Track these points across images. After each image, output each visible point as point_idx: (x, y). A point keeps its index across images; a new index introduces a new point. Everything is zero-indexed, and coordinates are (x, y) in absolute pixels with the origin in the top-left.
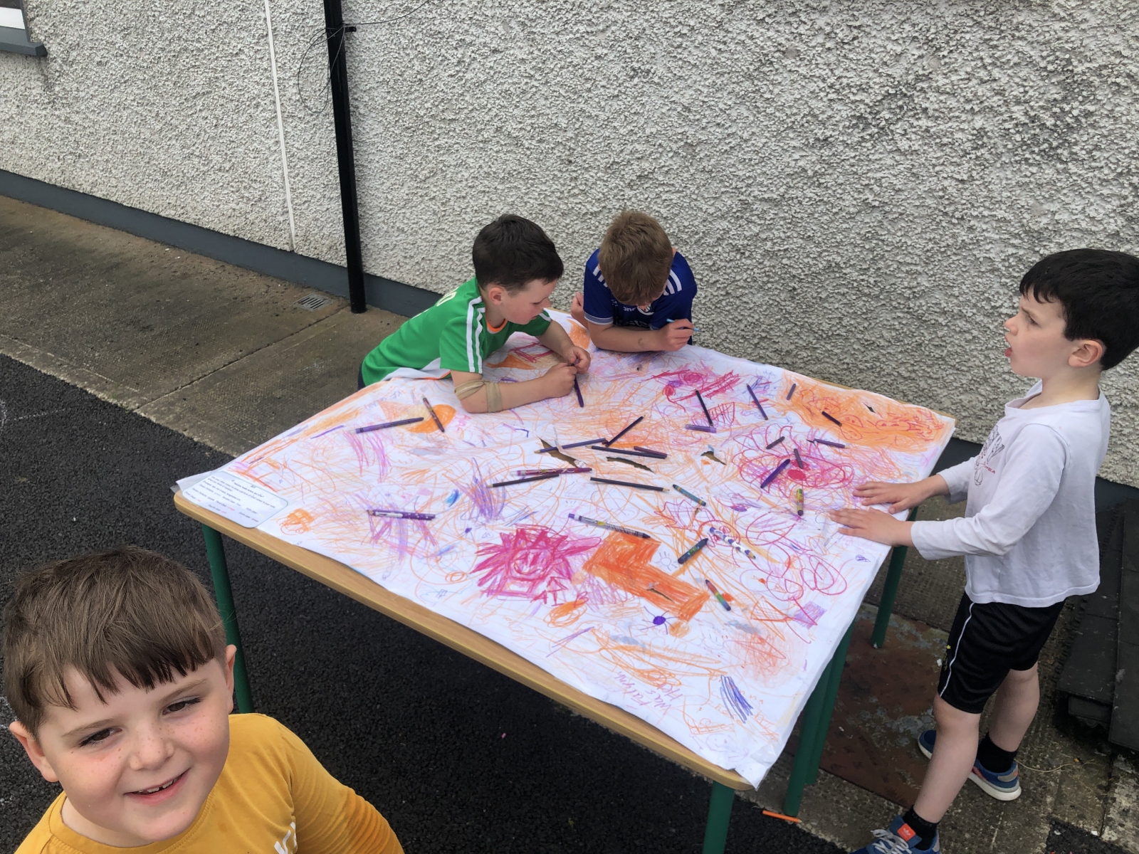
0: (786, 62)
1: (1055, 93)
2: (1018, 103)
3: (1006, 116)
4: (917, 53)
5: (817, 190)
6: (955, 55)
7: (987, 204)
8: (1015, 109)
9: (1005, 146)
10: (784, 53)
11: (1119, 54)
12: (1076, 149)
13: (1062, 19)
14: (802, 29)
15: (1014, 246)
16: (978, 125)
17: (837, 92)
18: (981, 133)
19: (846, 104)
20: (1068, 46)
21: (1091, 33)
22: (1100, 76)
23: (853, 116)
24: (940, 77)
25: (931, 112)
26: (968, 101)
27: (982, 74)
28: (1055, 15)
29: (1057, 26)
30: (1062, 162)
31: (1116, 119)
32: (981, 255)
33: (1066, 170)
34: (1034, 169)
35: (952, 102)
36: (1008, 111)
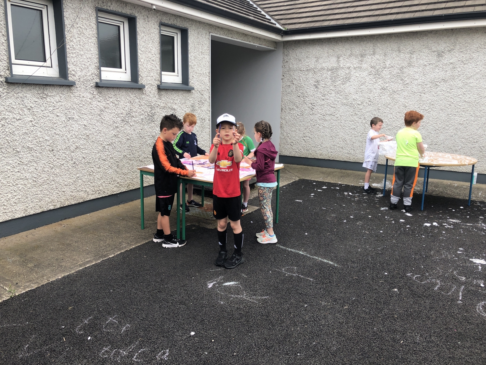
0: (106, 110)
1: (150, 109)
2: (146, 112)
3: (145, 115)
4: (129, 105)
5: (118, 139)
6: (135, 105)
7: (146, 133)
8: (146, 113)
9: (146, 121)
10: (105, 108)
11: (157, 101)
12: (155, 119)
13: (148, 96)
14: (108, 102)
15: (151, 140)
16: (142, 117)
17: (118, 115)
18: (142, 119)
19: (119, 118)
20: (150, 101)
21: (152, 98)
22: (155, 105)
23: (122, 120)
24: (134, 109)
25: (134, 117)
26: (139, 113)
27: (140, 107)
28: (147, 95)
29: (148, 97)
30: (154, 122)
31: (158, 112)
32: (148, 144)
33: (155, 124)
34: (151, 124)
35: (137, 114)
36: (145, 114)
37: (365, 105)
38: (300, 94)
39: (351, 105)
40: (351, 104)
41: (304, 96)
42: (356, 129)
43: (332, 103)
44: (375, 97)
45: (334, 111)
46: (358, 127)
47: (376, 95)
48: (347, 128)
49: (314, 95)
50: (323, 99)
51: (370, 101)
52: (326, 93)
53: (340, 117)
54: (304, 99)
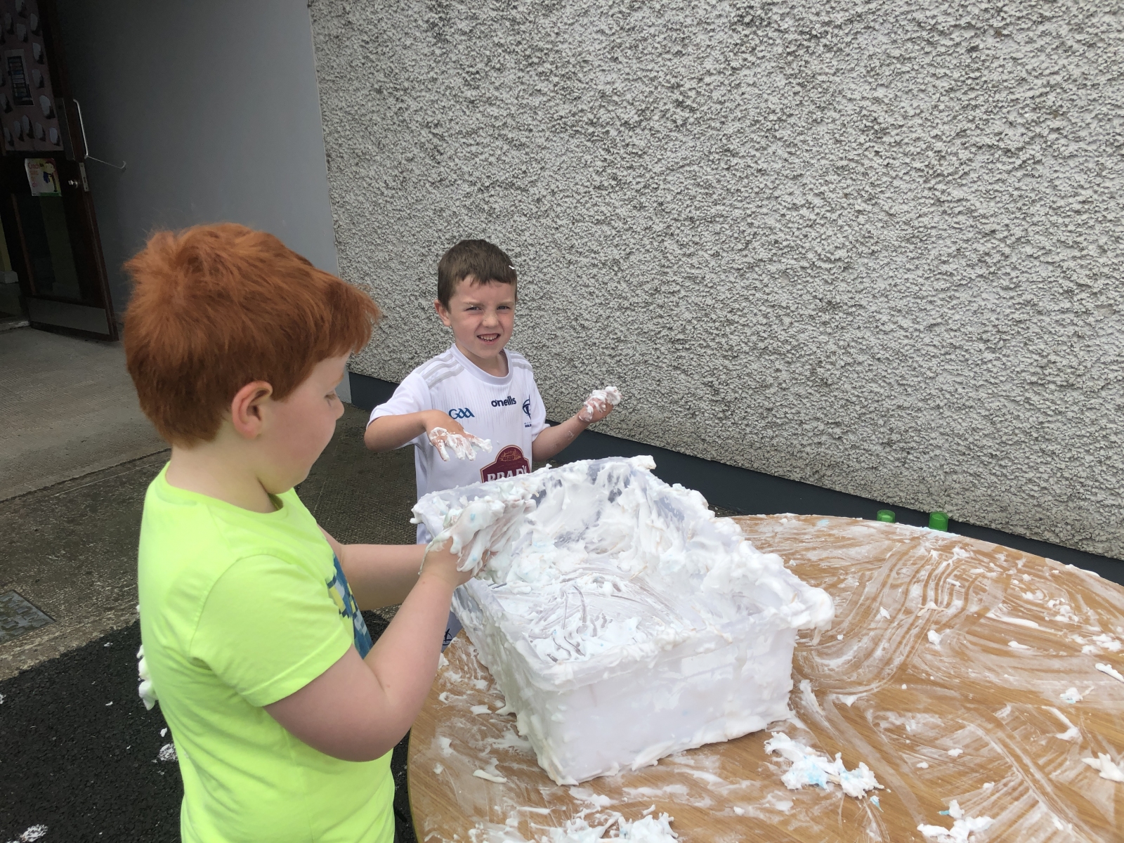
37: (657, 126)
38: (381, 76)
39: (591, 130)
40: (592, 123)
41: (396, 90)
42: (625, 265)
43: (509, 121)
44: (707, 79)
45: (524, 168)
46: (632, 258)
47: (709, 64)
48: (584, 261)
49: (434, 80)
50: (472, 102)
51: (679, 104)
52: (480, 66)
53: (549, 197)
54: (401, 105)
